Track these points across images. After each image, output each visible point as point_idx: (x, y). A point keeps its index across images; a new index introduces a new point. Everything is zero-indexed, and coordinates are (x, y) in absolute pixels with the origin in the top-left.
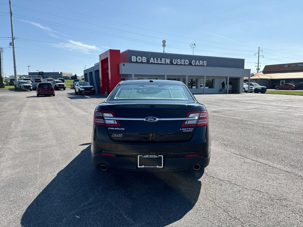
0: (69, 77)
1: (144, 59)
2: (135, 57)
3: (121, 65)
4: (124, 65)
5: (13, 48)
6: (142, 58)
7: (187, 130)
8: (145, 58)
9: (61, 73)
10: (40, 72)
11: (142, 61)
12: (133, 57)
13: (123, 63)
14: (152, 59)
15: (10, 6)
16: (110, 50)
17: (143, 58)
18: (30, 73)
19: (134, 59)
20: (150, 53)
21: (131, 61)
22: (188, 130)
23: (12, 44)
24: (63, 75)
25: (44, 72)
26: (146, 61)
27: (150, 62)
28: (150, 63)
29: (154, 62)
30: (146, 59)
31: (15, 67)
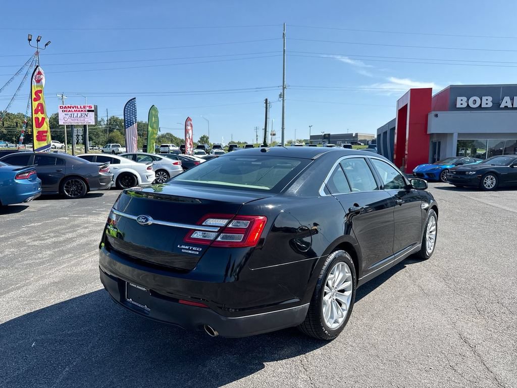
0: (368, 141)
1: (487, 101)
2: (465, 99)
3: (431, 116)
4: (436, 116)
5: (283, 100)
6: (481, 100)
7: (189, 249)
8: (490, 99)
9: (357, 135)
10: (325, 135)
11: (481, 105)
12: (459, 99)
13: (433, 113)
14: (507, 99)
15: (284, 40)
16: (412, 90)
17: (484, 98)
18: (312, 137)
19: (461, 102)
20: (503, 87)
21: (454, 108)
22: (192, 250)
23: (282, 96)
24: (359, 138)
25: (331, 134)
26: (490, 105)
27: (502, 106)
28: (502, 109)
29: (512, 105)
30: (492, 101)
31: (283, 129)
